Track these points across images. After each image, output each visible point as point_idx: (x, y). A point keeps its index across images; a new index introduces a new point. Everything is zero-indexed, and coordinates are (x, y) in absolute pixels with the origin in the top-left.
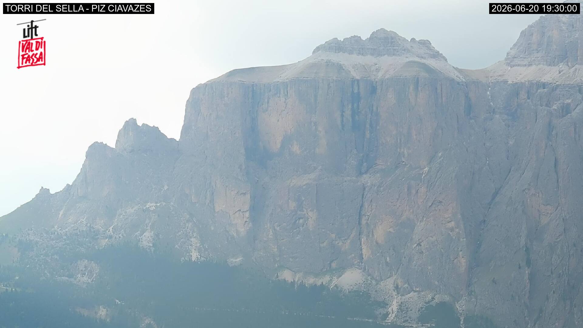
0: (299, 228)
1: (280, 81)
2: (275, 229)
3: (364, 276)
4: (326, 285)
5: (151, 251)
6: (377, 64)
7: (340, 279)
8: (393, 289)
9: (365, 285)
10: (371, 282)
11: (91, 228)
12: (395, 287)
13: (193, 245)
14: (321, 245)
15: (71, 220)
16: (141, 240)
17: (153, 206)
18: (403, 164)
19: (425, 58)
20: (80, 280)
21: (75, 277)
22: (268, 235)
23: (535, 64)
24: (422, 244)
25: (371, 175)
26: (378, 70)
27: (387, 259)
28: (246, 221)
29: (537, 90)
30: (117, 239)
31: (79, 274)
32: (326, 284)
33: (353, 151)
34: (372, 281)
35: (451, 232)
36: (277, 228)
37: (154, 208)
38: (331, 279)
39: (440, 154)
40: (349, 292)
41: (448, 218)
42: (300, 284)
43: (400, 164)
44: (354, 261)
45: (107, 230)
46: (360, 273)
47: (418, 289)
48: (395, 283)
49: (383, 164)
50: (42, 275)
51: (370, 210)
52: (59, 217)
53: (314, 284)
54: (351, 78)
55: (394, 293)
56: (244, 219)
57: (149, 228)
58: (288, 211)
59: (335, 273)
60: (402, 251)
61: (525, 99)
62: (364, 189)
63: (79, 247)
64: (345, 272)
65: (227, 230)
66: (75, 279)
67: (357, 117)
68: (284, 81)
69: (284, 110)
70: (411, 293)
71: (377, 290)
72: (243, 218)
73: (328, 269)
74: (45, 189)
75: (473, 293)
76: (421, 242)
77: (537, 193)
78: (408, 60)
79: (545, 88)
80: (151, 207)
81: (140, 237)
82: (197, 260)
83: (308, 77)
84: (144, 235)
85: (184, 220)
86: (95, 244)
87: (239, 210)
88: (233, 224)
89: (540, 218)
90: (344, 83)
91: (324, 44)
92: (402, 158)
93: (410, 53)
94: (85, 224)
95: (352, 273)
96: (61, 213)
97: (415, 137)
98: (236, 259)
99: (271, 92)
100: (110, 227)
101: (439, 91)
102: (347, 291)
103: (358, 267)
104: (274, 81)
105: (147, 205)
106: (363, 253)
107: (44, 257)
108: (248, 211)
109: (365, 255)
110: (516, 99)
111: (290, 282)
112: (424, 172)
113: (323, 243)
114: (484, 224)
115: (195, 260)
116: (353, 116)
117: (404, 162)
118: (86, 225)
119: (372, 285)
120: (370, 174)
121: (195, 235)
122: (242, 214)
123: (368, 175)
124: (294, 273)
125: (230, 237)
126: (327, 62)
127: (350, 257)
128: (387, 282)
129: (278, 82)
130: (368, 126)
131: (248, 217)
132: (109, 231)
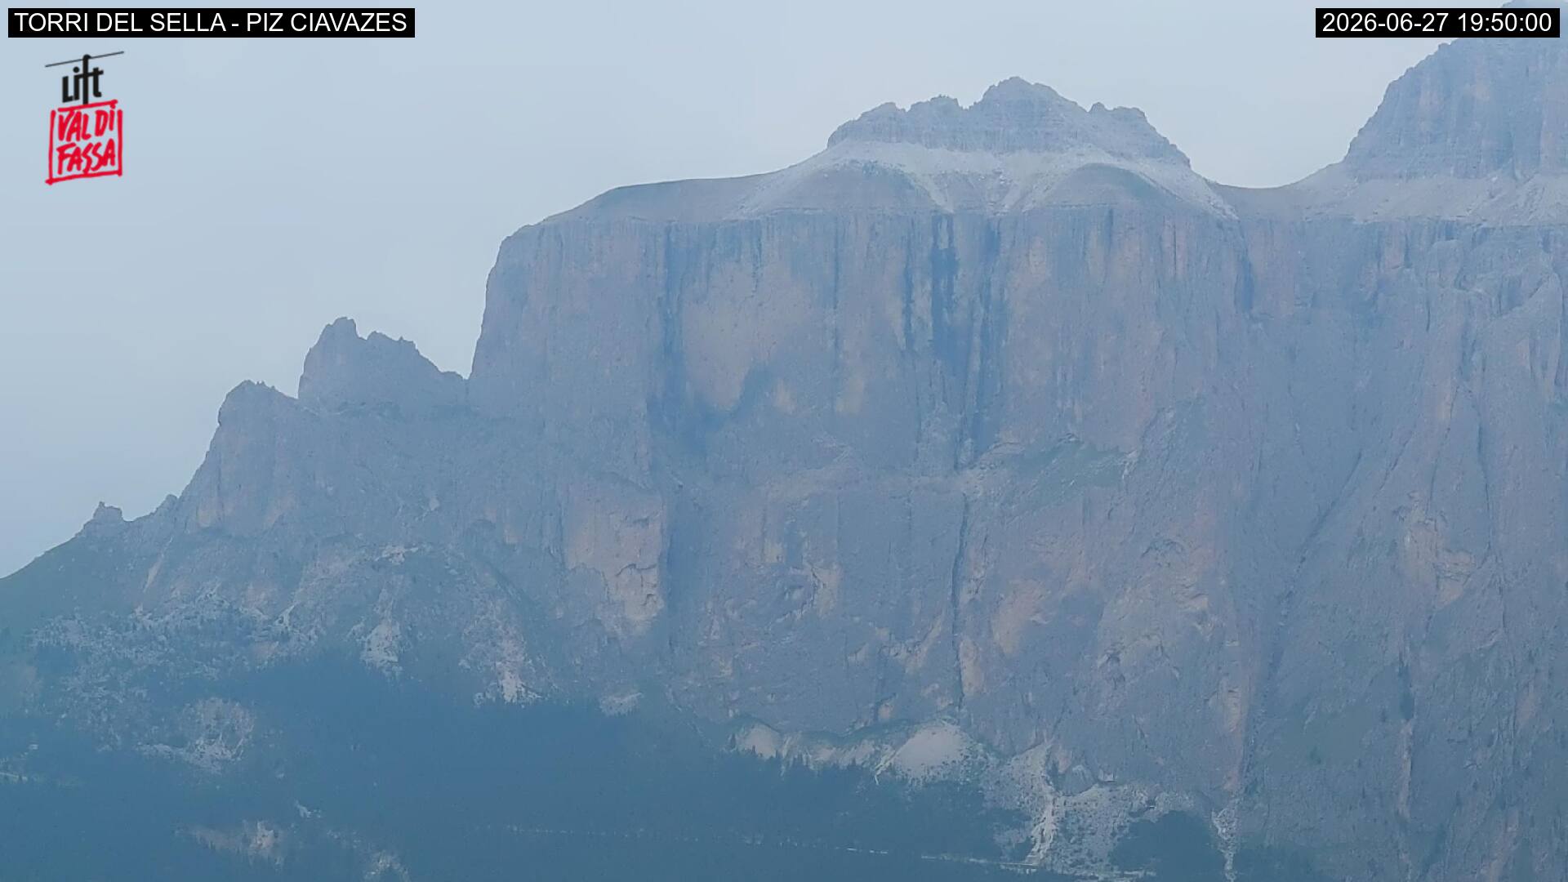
0: (791, 612)
1: (742, 218)
2: (727, 618)
3: (965, 741)
4: (864, 766)
5: (395, 676)
6: (1001, 173)
7: (901, 750)
8: (1043, 777)
9: (969, 766)
10: (986, 757)
11: (233, 615)
12: (1049, 772)
13: (508, 658)
14: (849, 658)
15: (179, 593)
16: (366, 644)
17: (399, 554)
18: (1072, 442)
19: (1129, 158)
20: (204, 753)
21: (189, 744)
22: (710, 632)
23: (1425, 173)
24: (1122, 656)
25: (985, 471)
26: (1004, 190)
27: (1027, 696)
28: (649, 595)
29: (1432, 243)
30: (304, 644)
31: (200, 736)
32: (863, 764)
33: (937, 406)
34: (988, 754)
35: (1200, 624)
36: (733, 612)
37: (403, 560)
38: (878, 749)
39: (1171, 415)
40: (927, 785)
41: (1193, 585)
42: (793, 765)
43: (1062, 442)
44: (939, 699)
45: (277, 618)
46: (956, 733)
47: (1110, 778)
48: (1051, 761)
49: (1017, 441)
50: (102, 738)
51: (983, 564)
52: (146, 583)
53: (832, 764)
54: (931, 212)
55: (1047, 790)
56: (644, 589)
57: (390, 613)
58: (762, 567)
59: (888, 733)
60: (1067, 675)
61: (1398, 267)
62: (967, 506)
63: (200, 663)
64: (915, 732)
65: (599, 618)
66: (191, 751)
67: (946, 315)
68: (752, 219)
69: (752, 296)
70: (1094, 788)
71: (1001, 780)
72: (642, 586)
73: (868, 725)
74: (108, 508)
75: (1259, 789)
76: (1119, 653)
77: (1431, 519)
78: (1084, 161)
79: (1452, 239)
80: (395, 558)
81: (366, 637)
82: (518, 699)
83: (816, 209)
84: (374, 632)
85: (482, 593)
86: (244, 657)
87: (630, 565)
88: (614, 603)
89: (1438, 587)
90: (913, 223)
91: (859, 120)
92: (1069, 425)
93: (1089, 144)
94: (217, 603)
95: (934, 734)
96: (153, 572)
97: (1102, 367)
98: (623, 696)
99: (717, 249)
100: (283, 610)
101: (1167, 245)
102: (919, 782)
103: (950, 717)
104: (724, 219)
105: (382, 550)
106: (963, 679)
107: (106, 693)
108: (654, 566)
109: (970, 684)
110: (1376, 266)
111: (766, 757)
112: (1128, 464)
113: (856, 653)
114: (1289, 602)
115: (512, 700)
116: (936, 313)
117: (1073, 435)
118: (220, 606)
119: (988, 767)
120: (982, 469)
121: (512, 631)
122: (640, 575)
123: (977, 470)
124: (777, 734)
125: (606, 637)
126: (865, 168)
127: (929, 691)
128: (1027, 757)
129: (736, 221)
130: (977, 340)
131: (654, 582)
132: (281, 622)
